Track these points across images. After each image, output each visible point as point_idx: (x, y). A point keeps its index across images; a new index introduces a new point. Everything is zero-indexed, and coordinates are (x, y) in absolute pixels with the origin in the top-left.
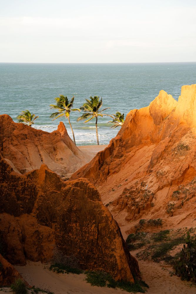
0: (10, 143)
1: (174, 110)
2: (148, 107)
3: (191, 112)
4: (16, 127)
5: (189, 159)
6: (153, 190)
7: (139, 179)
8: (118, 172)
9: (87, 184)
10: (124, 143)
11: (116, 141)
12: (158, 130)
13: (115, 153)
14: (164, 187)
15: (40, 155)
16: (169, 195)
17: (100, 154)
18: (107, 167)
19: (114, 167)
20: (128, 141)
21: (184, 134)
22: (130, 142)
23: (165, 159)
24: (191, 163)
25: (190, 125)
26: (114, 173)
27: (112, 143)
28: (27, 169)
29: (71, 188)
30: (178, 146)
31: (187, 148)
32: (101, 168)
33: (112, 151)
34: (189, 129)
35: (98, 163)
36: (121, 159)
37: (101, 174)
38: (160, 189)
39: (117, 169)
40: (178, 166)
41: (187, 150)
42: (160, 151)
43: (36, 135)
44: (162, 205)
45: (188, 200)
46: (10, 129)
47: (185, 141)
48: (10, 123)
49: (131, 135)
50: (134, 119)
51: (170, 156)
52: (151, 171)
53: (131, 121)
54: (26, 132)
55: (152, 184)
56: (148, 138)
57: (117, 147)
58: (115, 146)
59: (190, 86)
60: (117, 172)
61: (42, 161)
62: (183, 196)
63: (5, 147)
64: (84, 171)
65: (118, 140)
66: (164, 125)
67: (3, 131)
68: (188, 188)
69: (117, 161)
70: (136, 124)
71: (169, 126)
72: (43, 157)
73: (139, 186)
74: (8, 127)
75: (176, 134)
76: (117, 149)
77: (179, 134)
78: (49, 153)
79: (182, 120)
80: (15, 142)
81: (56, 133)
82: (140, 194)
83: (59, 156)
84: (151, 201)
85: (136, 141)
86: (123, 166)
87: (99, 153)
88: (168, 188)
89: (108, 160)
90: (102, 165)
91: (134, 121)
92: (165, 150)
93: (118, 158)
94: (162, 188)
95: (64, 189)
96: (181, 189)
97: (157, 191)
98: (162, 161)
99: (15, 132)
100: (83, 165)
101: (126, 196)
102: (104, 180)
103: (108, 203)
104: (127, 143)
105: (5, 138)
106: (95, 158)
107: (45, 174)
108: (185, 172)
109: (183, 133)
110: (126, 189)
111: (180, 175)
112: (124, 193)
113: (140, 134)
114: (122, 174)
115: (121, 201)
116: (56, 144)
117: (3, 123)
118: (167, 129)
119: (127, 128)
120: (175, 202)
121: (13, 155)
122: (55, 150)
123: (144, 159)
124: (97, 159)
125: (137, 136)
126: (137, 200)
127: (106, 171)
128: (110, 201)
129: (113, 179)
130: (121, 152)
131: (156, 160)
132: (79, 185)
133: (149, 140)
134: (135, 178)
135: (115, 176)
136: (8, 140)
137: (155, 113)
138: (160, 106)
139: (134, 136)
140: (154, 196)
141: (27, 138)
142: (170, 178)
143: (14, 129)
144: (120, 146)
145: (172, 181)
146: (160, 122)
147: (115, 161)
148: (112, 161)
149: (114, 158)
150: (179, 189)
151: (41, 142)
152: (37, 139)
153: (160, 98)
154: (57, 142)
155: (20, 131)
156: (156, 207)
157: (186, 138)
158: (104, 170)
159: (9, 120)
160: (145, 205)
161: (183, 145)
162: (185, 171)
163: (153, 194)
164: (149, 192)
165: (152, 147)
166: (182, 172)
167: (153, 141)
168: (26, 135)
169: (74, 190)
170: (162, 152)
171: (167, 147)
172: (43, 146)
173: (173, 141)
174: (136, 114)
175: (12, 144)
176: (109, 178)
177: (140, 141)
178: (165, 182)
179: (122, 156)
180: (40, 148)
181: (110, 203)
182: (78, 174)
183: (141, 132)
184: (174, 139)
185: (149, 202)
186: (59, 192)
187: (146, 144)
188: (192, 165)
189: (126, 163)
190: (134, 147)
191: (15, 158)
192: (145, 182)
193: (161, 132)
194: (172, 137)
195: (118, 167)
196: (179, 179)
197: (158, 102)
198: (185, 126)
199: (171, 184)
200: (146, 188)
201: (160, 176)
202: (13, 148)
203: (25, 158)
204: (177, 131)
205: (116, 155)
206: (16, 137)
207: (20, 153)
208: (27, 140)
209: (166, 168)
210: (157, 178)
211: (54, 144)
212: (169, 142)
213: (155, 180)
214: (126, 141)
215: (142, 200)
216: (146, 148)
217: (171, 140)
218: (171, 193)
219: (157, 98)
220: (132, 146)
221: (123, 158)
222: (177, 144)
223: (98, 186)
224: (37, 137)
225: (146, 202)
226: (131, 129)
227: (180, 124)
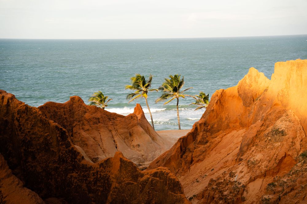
0: (81, 128)
1: (266, 90)
2: (236, 87)
3: (287, 92)
4: (88, 110)
5: (286, 146)
6: (243, 181)
7: (227, 169)
8: (203, 160)
9: (168, 174)
10: (209, 127)
11: (200, 125)
12: (248, 113)
13: (199, 138)
14: (257, 179)
15: (114, 141)
16: (263, 188)
17: (182, 140)
18: (190, 155)
19: (198, 154)
20: (214, 125)
21: (279, 118)
22: (216, 126)
23: (257, 145)
24: (288, 150)
25: (285, 106)
26: (198, 161)
27: (195, 128)
28: (99, 156)
29: (149, 178)
30: (272, 131)
31: (283, 133)
32: (183, 156)
33: (196, 136)
34: (285, 111)
35: (180, 149)
36: (206, 146)
37: (183, 162)
38: (252, 180)
39: (201, 157)
40: (272, 154)
41: (283, 135)
42: (251, 137)
43: (109, 119)
44: (255, 200)
45: (286, 194)
46: (80, 113)
47: (281, 125)
48: (81, 105)
49: (216, 118)
50: (220, 101)
51: (263, 142)
52: (241, 160)
53: (217, 102)
54: (98, 115)
55: (243, 174)
56: (236, 121)
57: (201, 131)
58: (199, 130)
59: (284, 63)
60: (201, 161)
61: (116, 148)
62: (280, 189)
63: (75, 133)
64: (164, 159)
65: (202, 123)
66: (254, 107)
67: (73, 114)
68: (285, 180)
69: (202, 147)
70: (223, 106)
71: (261, 107)
72: (118, 144)
73: (227, 176)
74: (79, 110)
75: (270, 117)
76: (201, 134)
77: (273, 117)
78: (125, 139)
79: (276, 101)
80: (87, 127)
81: (132, 117)
82: (229, 186)
83: (135, 143)
84: (242, 194)
85: (223, 125)
86: (209, 154)
87: (180, 139)
88: (261, 180)
89: (191, 146)
90: (184, 152)
91: (220, 102)
92: (256, 135)
93: (202, 144)
94: (254, 179)
95: (141, 179)
96: (277, 181)
97: (248, 183)
98: (253, 148)
99: (87, 116)
100: (162, 152)
101: (213, 188)
102: (186, 169)
103: (192, 196)
104: (212, 127)
105: (76, 123)
106: (176, 144)
107: (119, 163)
108: (281, 161)
109: (277, 116)
110: (212, 180)
111: (275, 165)
112: (210, 184)
113: (228, 117)
114: (207, 162)
115: (206, 194)
116: (133, 128)
117: (74, 106)
118: (259, 111)
119: (212, 110)
120: (271, 197)
121: (84, 141)
122: (131, 135)
123: (232, 145)
124: (179, 145)
125: (224, 120)
126: (225, 193)
127: (189, 159)
128: (194, 194)
129: (197, 169)
130: (206, 138)
131: (247, 147)
132: (158, 175)
133: (238, 124)
134: (222, 168)
135: (199, 164)
136: (79, 125)
137: (245, 94)
138: (250, 86)
139: (220, 119)
140: (245, 189)
141: (99, 122)
142: (263, 168)
143: (85, 112)
144: (204, 130)
145: (266, 171)
146: (250, 104)
147: (199, 147)
148: (195, 148)
149: (198, 144)
150: (275, 181)
151: (115, 127)
152: (111, 123)
153: (249, 76)
154: (133, 126)
155: (92, 114)
156: (247, 201)
157: (282, 121)
158: (186, 158)
159: (80, 102)
160: (235, 200)
161: (277, 130)
162: (281, 159)
163: (244, 186)
164: (239, 184)
165: (242, 132)
166: (277, 161)
167: (243, 125)
168: (99, 119)
169: (152, 181)
170: (253, 138)
171: (259, 132)
172: (117, 131)
173: (266, 125)
174: (223, 94)
175: (83, 129)
176: (192, 167)
177: (228, 125)
178: (258, 173)
179: (207, 142)
180: (114, 133)
181: (194, 196)
182: (157, 162)
183: (228, 115)
184: (267, 122)
185: (239, 196)
186: (136, 183)
187: (234, 128)
188: (290, 153)
189: (212, 150)
190: (221, 131)
191: (87, 145)
192: (233, 172)
193: (252, 115)
194: (265, 121)
195: (203, 155)
196: (274, 169)
197: (248, 81)
198: (280, 108)
199: (265, 175)
200: (235, 179)
201: (251, 165)
202: (84, 134)
203: (97, 144)
204: (270, 114)
205: (200, 141)
206: (87, 121)
207: (92, 139)
208: (100, 124)
209: (259, 156)
210: (248, 168)
211: (130, 129)
212: (261, 126)
213: (245, 170)
214: (211, 125)
215: (231, 193)
216: (234, 132)
217: (263, 124)
218: (265, 185)
219: (246, 76)
220: (219, 131)
221: (208, 144)
222: (270, 128)
223: (180, 176)
224: (111, 120)
225: (235, 196)
226: (217, 112)
227: (274, 105)
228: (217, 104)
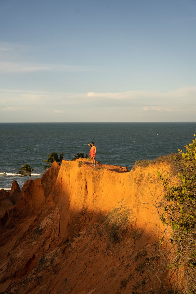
3: (58, 189)
8: (4, 245)
10: (18, 213)
13: (8, 223)
14: (7, 280)
19: (2, 239)
20: (22, 211)
22: (24, 212)
24: (37, 251)
25: (56, 203)
27: (5, 214)
30: (36, 229)
31: (41, 232)
33: (5, 221)
34: (55, 208)
36: (11, 231)
39: (4, 242)
41: (40, 234)
47: (44, 222)
49: (25, 205)
50: (28, 190)
53: (25, 191)
58: (9, 216)
60: (3, 245)
65: (11, 210)
70: (31, 194)
75: (44, 212)
76: (10, 219)
85: (30, 211)
86: (11, 238)
88: (10, 281)
92: (29, 230)
93: (9, 229)
104: (21, 213)
109: (48, 212)
111: (24, 267)
113: (34, 204)
119: (21, 198)
125: (31, 207)
130: (13, 223)
137: (46, 185)
139: (28, 206)
142: (15, 268)
144: (13, 216)
145: (16, 272)
147: (6, 232)
153: (52, 169)
157: (47, 218)
161: (38, 228)
162: (29, 261)
166: (26, 263)
170: (25, 232)
171: (31, 227)
173: (39, 220)
174: (31, 184)
179: (13, 227)
183: (34, 202)
188: (37, 255)
189: (15, 235)
190: (28, 217)
195: (6, 240)
196: (22, 271)
197: (50, 173)
198: (52, 204)
204: (44, 209)
205: (8, 226)
212: (34, 221)
213: (5, 268)
214: (20, 211)
217: (37, 219)
219: (50, 169)
220: (26, 217)
221: (14, 229)
226: (25, 199)
227: (49, 201)
228: (25, 193)
